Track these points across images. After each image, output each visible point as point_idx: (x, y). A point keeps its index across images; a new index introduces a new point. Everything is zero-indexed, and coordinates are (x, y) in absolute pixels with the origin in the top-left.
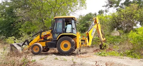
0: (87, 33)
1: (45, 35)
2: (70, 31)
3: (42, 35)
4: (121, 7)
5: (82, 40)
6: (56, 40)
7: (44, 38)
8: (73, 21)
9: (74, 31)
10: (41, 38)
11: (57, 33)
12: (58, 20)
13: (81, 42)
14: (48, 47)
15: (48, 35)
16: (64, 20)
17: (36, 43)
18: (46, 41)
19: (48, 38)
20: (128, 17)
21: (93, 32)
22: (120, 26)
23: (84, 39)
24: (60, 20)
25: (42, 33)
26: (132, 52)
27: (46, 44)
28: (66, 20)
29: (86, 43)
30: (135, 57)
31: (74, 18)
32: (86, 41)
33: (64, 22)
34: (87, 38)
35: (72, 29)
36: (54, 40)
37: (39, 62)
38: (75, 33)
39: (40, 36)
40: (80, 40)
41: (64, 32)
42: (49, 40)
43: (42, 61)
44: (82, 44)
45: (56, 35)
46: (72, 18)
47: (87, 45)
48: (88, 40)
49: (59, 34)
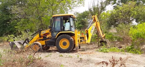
0: (87, 30)
1: (44, 33)
2: (69, 29)
3: (41, 34)
4: (118, 4)
5: (81, 38)
6: (55, 39)
7: (43, 37)
8: (71, 19)
9: (73, 29)
10: (40, 36)
11: (56, 32)
12: (56, 18)
13: (80, 40)
14: (48, 46)
15: (47, 33)
16: (62, 18)
17: (35, 41)
18: (46, 40)
19: (47, 37)
20: (126, 14)
21: (92, 30)
22: (117, 23)
23: (83, 36)
24: (58, 18)
25: (42, 32)
26: (132, 48)
27: (45, 43)
28: (64, 18)
29: (85, 41)
30: (136, 53)
31: (72, 16)
32: (85, 38)
33: (62, 20)
34: (86, 36)
35: (71, 27)
36: (53, 38)
37: (45, 59)
38: (74, 31)
39: (40, 35)
40: (79, 37)
41: (63, 30)
42: (48, 38)
43: (48, 58)
44: (81, 41)
45: (55, 34)
46: (70, 16)
47: (86, 43)
48: (86, 38)
49: (57, 32)
